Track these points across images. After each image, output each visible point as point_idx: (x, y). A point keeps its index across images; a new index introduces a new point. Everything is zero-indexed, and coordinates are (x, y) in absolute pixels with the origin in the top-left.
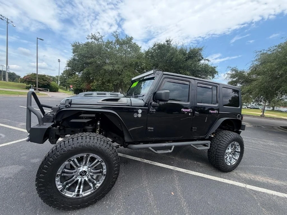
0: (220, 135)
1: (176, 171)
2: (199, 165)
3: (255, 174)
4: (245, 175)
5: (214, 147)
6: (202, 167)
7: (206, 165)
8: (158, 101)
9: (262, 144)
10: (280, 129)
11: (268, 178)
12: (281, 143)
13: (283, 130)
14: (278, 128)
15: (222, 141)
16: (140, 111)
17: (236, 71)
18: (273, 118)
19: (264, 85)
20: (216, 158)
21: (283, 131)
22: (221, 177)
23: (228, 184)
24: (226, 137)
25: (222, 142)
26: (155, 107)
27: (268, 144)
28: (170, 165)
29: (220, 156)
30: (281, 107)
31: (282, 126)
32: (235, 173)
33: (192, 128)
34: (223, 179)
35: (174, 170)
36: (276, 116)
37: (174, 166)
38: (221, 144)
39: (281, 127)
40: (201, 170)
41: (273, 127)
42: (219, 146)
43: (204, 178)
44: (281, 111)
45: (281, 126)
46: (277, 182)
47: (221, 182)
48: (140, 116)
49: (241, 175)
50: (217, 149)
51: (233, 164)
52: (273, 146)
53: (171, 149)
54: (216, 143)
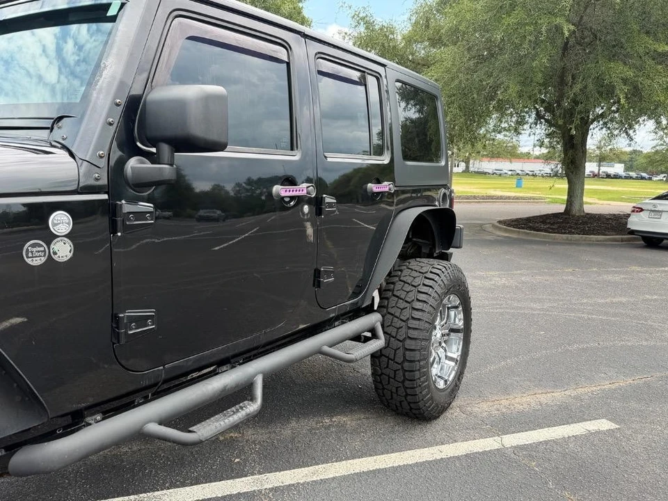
0: (404, 279)
1: (271, 490)
2: (342, 427)
3: (506, 391)
4: (485, 406)
5: (394, 334)
6: (355, 431)
7: (367, 418)
8: (165, 148)
9: (480, 288)
10: (500, 229)
11: (536, 390)
12: (519, 272)
13: (506, 231)
14: (494, 226)
15: (418, 300)
16: (61, 222)
17: (369, 25)
18: (475, 197)
19: (456, 82)
20: (407, 373)
21: (507, 235)
22: (429, 444)
23: (458, 458)
24: (427, 282)
25: (418, 305)
26: (148, 185)
27: (493, 282)
28: (233, 478)
29: (419, 361)
30: (484, 159)
31: (502, 219)
32: (458, 410)
33: (317, 273)
34: (438, 447)
35: (260, 491)
36: (478, 190)
37: (253, 474)
38: (417, 314)
39: (500, 222)
40: (357, 444)
41: (481, 225)
42: (412, 323)
43: (379, 471)
44: (485, 173)
45: (499, 219)
46: (558, 396)
47: (437, 462)
48: (63, 251)
49: (476, 409)
50: (404, 339)
51: (451, 379)
52: (504, 286)
53: (252, 399)
54: (397, 314)
